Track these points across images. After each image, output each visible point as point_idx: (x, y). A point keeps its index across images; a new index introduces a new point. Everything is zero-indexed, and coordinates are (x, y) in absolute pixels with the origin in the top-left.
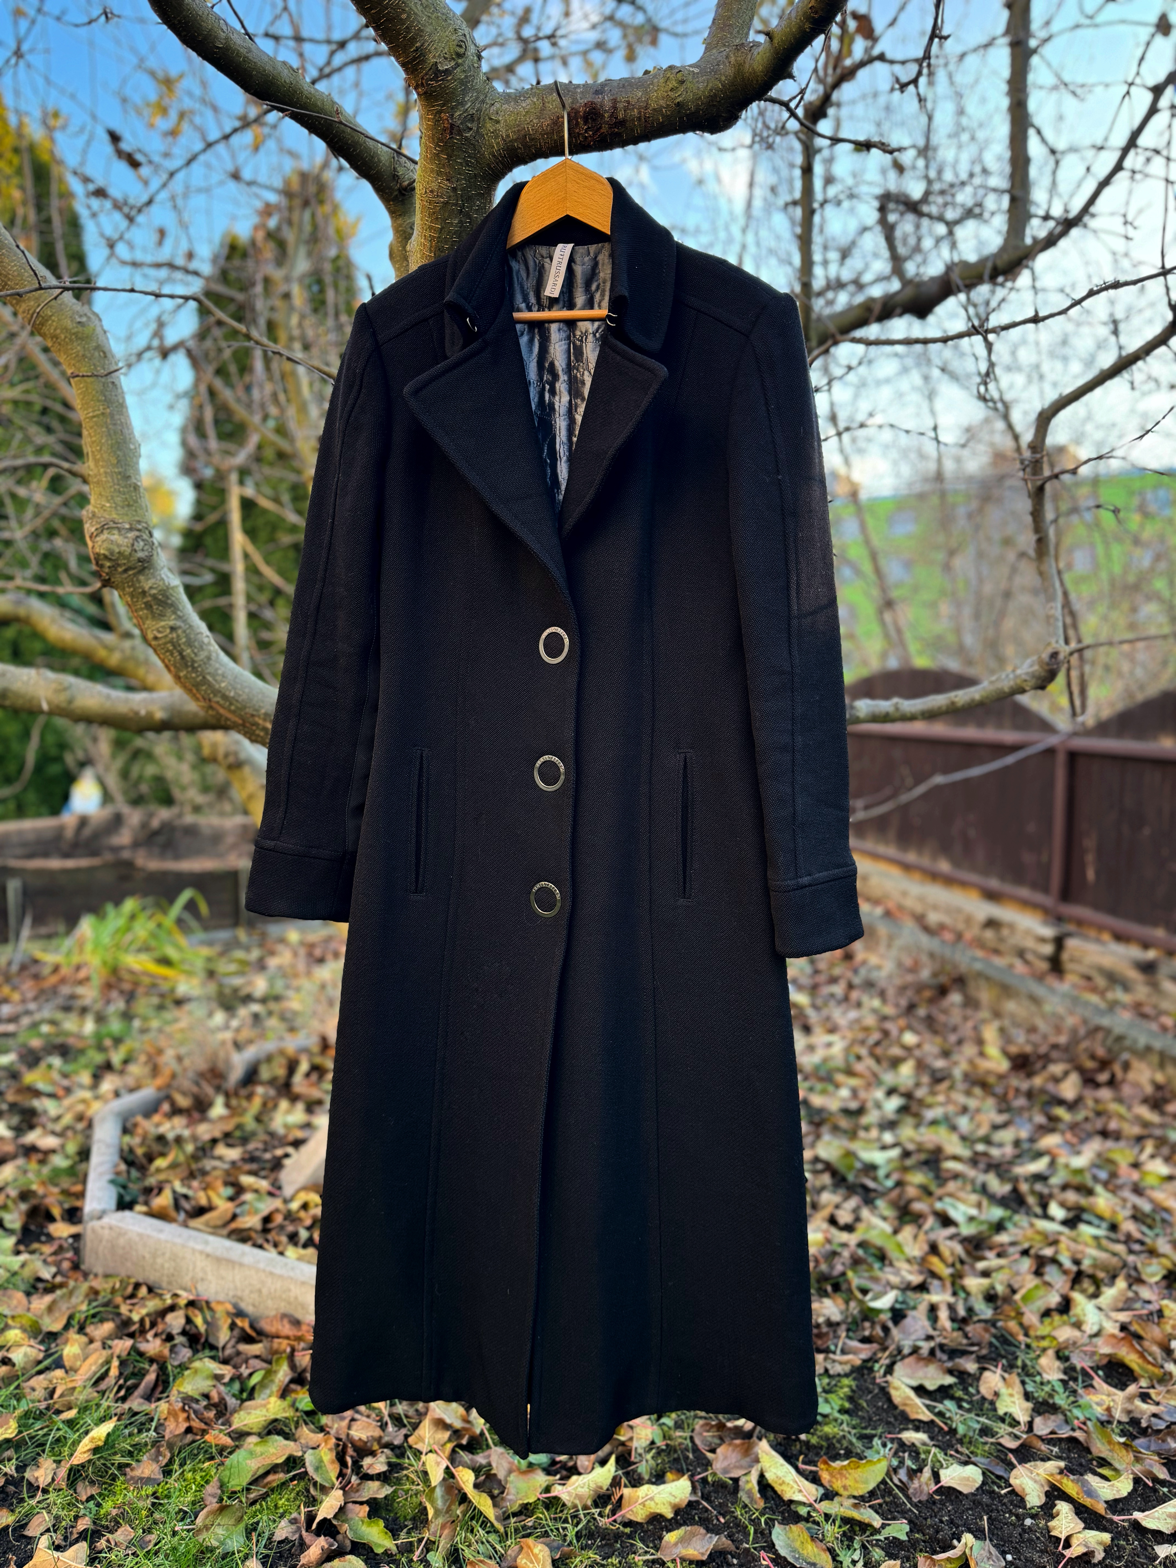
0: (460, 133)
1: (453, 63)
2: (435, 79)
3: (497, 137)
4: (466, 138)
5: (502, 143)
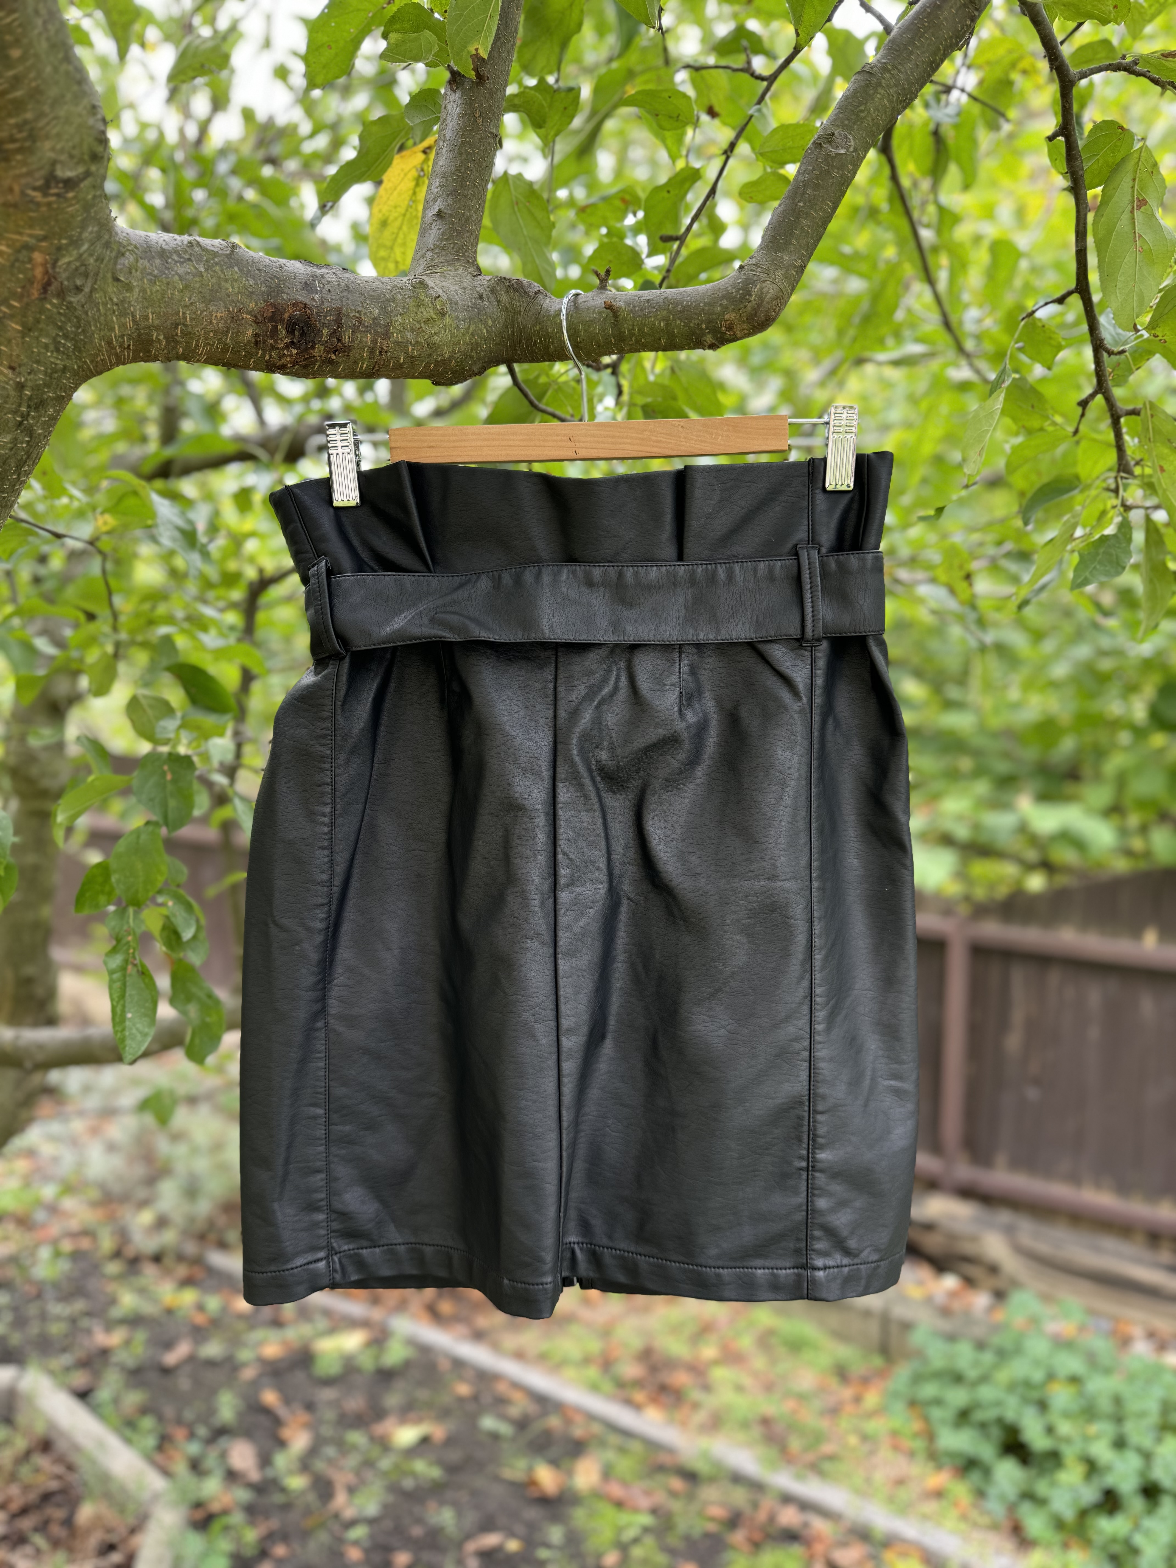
0: (61, 294)
1: (81, 170)
3: (123, 314)
4: (70, 305)
5: (130, 324)
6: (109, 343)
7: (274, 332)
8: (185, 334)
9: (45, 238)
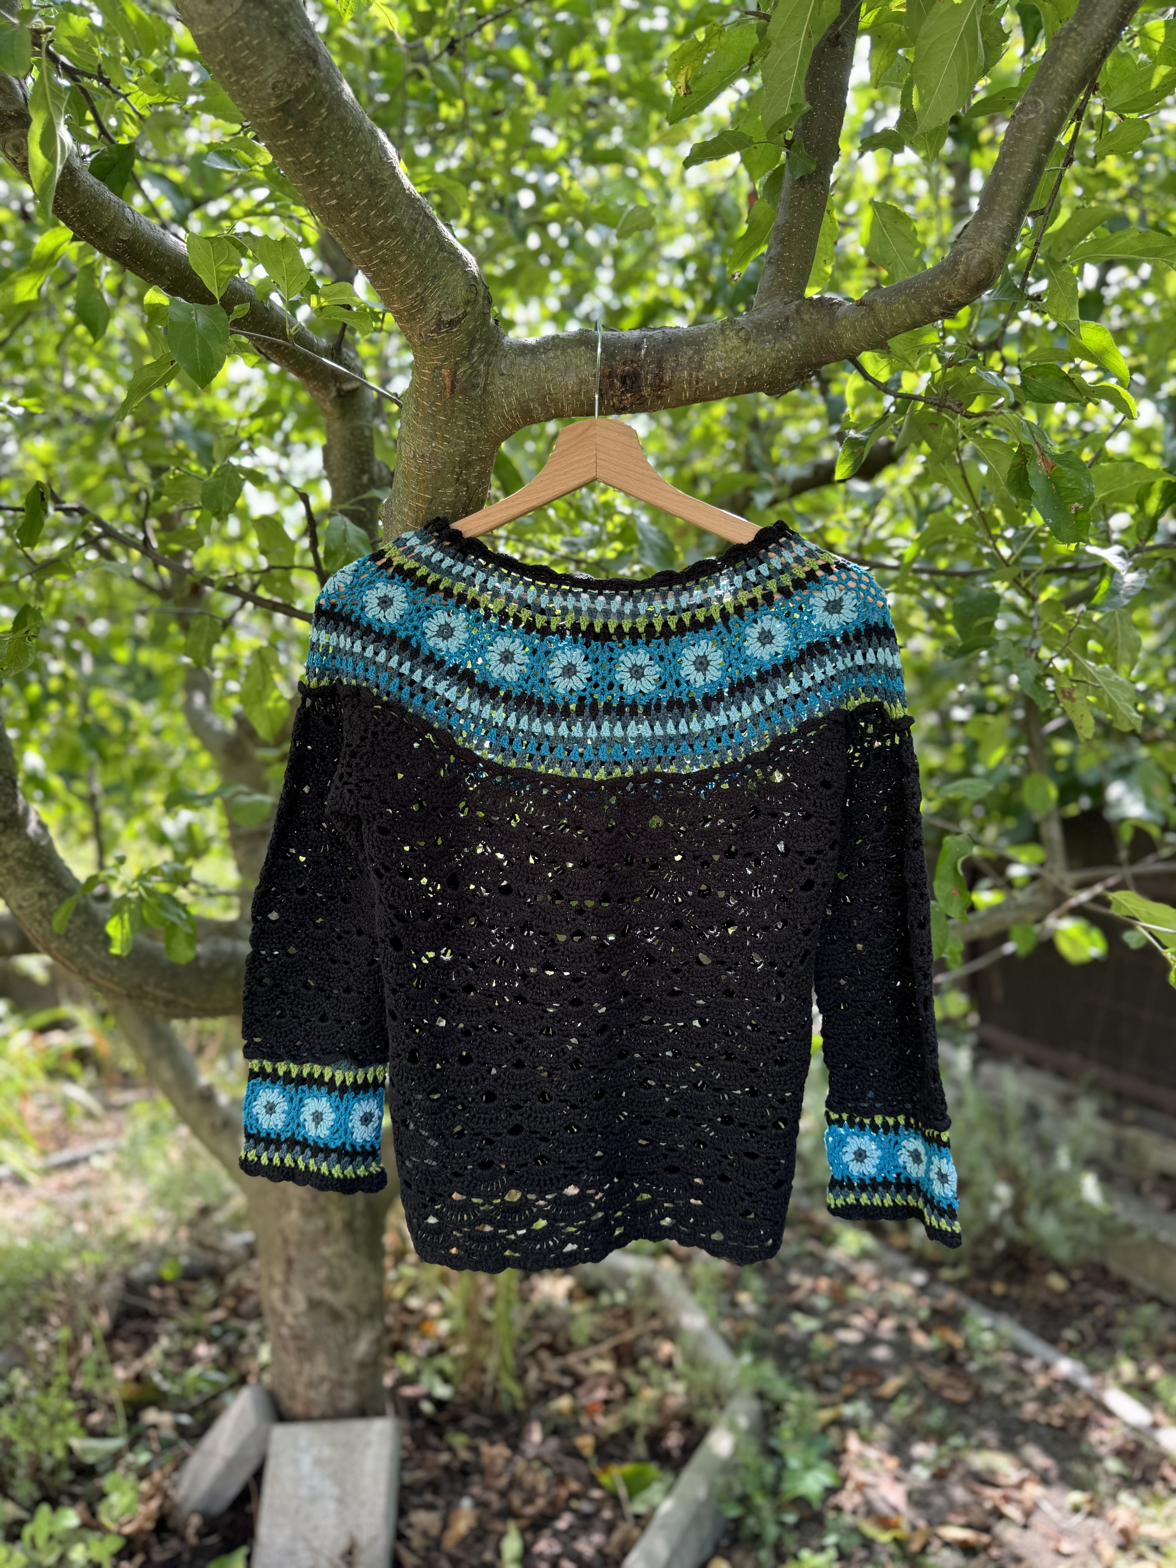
0: (463, 391)
1: (460, 312)
2: (437, 330)
3: (509, 396)
4: (472, 397)
5: (514, 402)
6: (503, 416)
7: (612, 384)
8: (551, 400)
9: (446, 359)
